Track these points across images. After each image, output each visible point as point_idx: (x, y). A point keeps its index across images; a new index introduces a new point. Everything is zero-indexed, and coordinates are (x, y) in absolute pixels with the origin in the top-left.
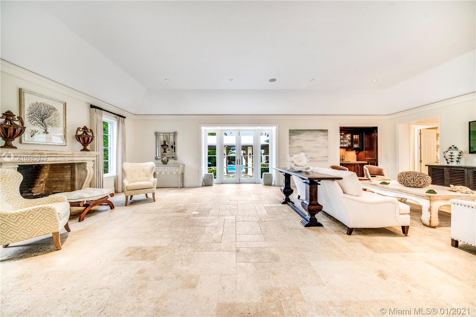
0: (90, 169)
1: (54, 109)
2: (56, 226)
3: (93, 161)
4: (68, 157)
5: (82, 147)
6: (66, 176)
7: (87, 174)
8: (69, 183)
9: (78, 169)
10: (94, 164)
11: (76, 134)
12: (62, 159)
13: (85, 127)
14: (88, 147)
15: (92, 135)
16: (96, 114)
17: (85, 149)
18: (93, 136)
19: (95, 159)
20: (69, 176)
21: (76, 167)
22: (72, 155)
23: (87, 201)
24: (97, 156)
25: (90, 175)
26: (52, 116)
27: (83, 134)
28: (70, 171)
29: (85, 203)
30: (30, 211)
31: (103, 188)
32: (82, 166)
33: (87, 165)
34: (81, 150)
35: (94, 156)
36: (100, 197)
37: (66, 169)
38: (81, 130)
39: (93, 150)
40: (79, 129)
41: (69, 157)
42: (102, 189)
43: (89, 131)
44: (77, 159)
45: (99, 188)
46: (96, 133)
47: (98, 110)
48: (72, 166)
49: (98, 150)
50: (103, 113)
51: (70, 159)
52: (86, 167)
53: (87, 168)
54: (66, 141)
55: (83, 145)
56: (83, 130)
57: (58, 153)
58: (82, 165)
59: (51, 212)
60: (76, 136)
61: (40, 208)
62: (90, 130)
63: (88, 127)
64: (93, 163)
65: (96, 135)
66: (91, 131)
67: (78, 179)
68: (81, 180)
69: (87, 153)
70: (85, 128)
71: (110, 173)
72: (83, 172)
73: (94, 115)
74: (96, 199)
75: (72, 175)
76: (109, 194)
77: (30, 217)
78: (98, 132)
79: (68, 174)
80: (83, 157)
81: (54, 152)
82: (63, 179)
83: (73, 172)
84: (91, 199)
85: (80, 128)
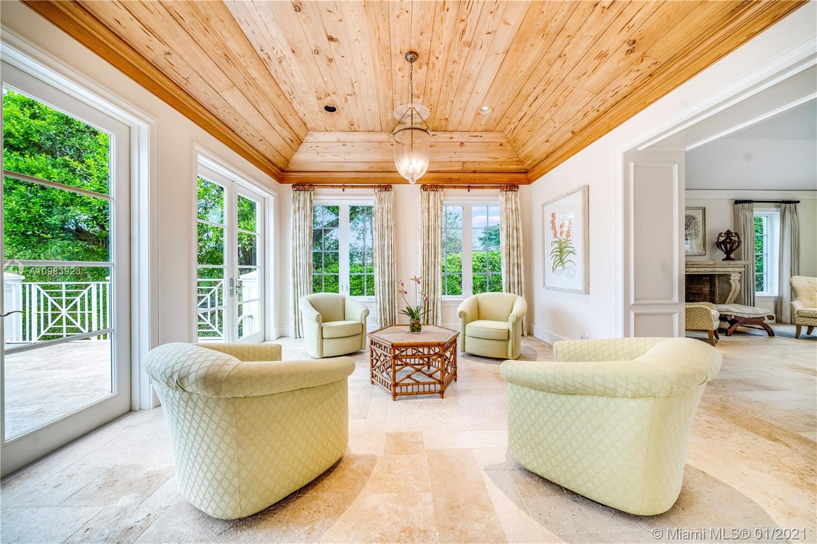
0: (735, 283)
1: (694, 218)
2: (711, 325)
3: (740, 273)
4: (709, 267)
5: (725, 256)
6: (704, 289)
7: (731, 288)
8: (708, 297)
9: (719, 282)
10: (741, 277)
11: (716, 241)
12: (703, 269)
13: (729, 231)
14: (732, 256)
15: (737, 240)
16: (743, 211)
17: (728, 258)
18: (740, 242)
19: (743, 269)
20: (708, 289)
21: (717, 279)
22: (714, 266)
23: (735, 316)
24: (744, 266)
25: (735, 290)
26: (692, 226)
27: (726, 239)
28: (709, 284)
29: (733, 317)
30: (692, 308)
31: (754, 306)
32: (724, 278)
33: (732, 278)
34: (724, 260)
35: (740, 266)
36: (752, 316)
37: (704, 281)
38: (723, 235)
39: (740, 259)
40: (720, 235)
41: (711, 267)
42: (752, 307)
43: (734, 235)
44: (719, 270)
45: (748, 305)
46: (743, 237)
47: (746, 205)
48: (711, 278)
49: (746, 258)
50: (754, 206)
51: (711, 270)
52: (730, 279)
53: (731, 281)
54: (705, 250)
55: (725, 253)
56: (726, 235)
57: (700, 263)
58: (726, 277)
59: (708, 313)
60: (717, 243)
61: (700, 307)
62: (735, 233)
63: (732, 231)
64: (740, 275)
65: (743, 239)
66: (737, 234)
67: (719, 294)
68: (722, 295)
69: (732, 263)
70: (728, 233)
71: (767, 291)
72: (726, 286)
73: (740, 212)
74: (747, 316)
75: (711, 288)
76: (766, 315)
77: (692, 312)
78: (746, 235)
79: (707, 286)
80: (726, 267)
81: (697, 263)
82: (700, 292)
83: (712, 285)
84: (740, 315)
85: (722, 233)
